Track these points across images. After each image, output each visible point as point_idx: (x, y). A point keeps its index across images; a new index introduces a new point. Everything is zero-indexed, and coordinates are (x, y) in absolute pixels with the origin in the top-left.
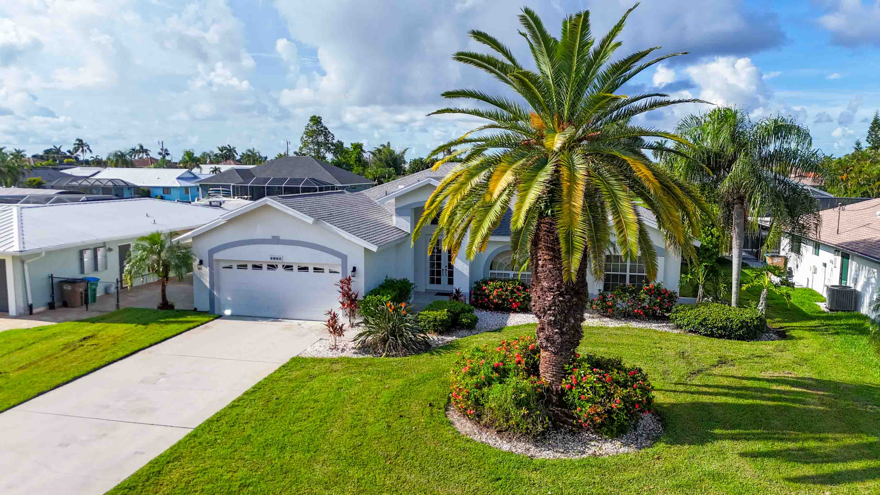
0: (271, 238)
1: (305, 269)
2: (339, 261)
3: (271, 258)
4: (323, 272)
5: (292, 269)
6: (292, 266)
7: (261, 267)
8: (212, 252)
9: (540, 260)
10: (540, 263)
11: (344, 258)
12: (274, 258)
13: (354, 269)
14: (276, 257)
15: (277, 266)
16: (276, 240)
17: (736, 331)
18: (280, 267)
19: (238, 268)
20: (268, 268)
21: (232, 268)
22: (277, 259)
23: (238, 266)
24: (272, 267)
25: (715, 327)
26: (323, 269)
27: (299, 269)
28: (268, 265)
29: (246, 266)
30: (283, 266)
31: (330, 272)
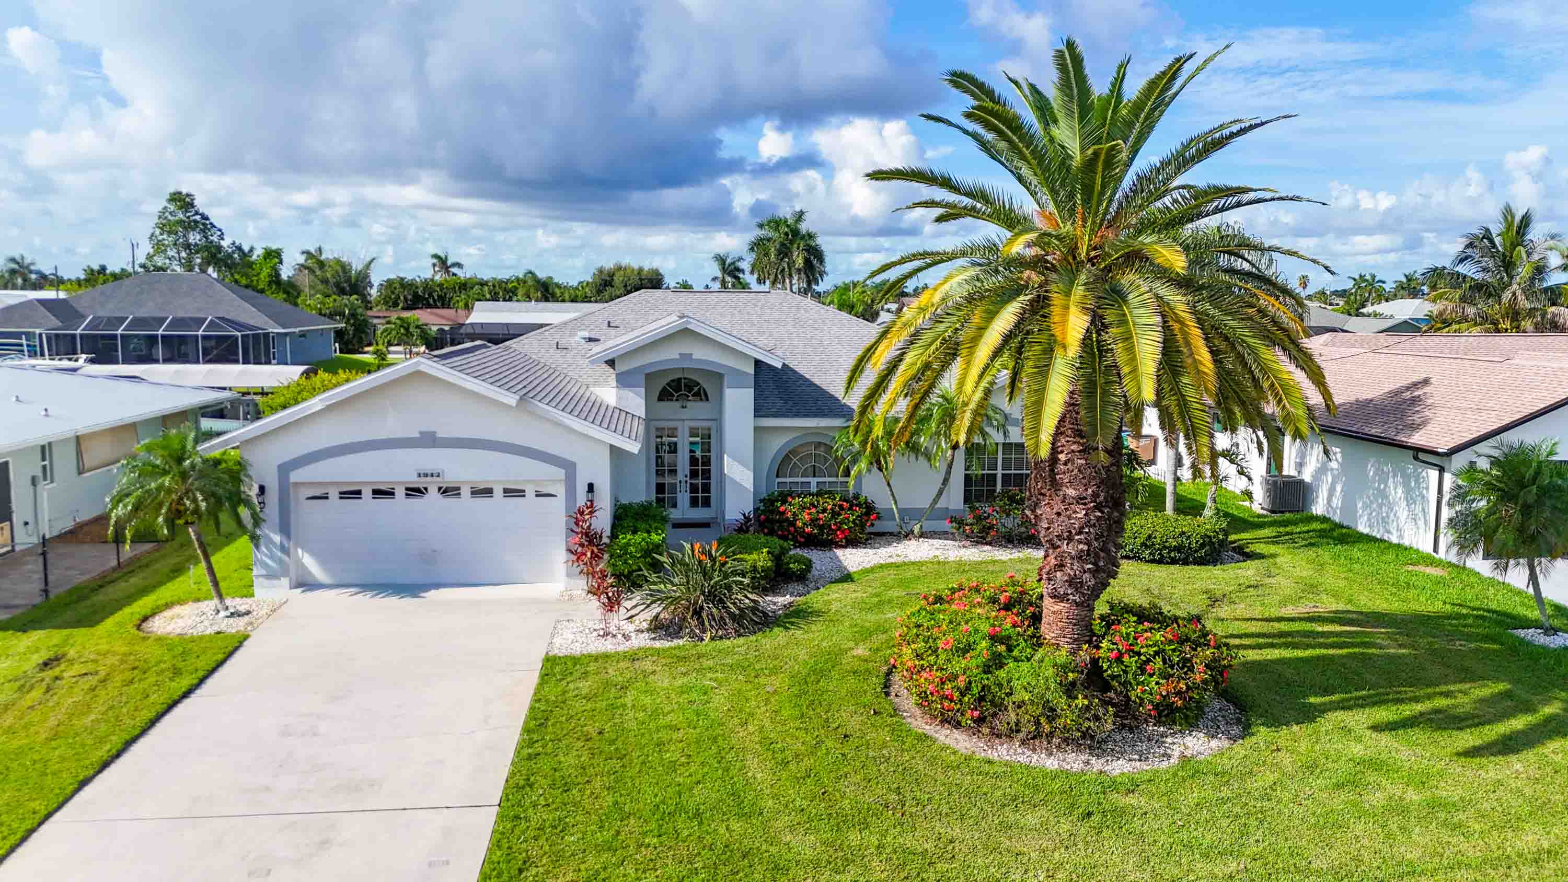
0: (418, 435)
1: (488, 492)
2: (560, 473)
3: (419, 475)
4: (524, 496)
5: (459, 494)
6: (459, 489)
7: (393, 494)
8: (285, 469)
9: (1062, 452)
10: (1062, 457)
11: (569, 467)
12: (426, 475)
13: (591, 488)
14: (429, 472)
15: (426, 489)
16: (429, 440)
17: (1196, 551)
18: (433, 490)
19: (341, 498)
20: (407, 494)
21: (327, 498)
22: (432, 475)
23: (341, 493)
24: (414, 492)
25: (1165, 547)
26: (524, 491)
27: (472, 493)
28: (407, 489)
29: (359, 492)
30: (440, 489)
31: (537, 496)
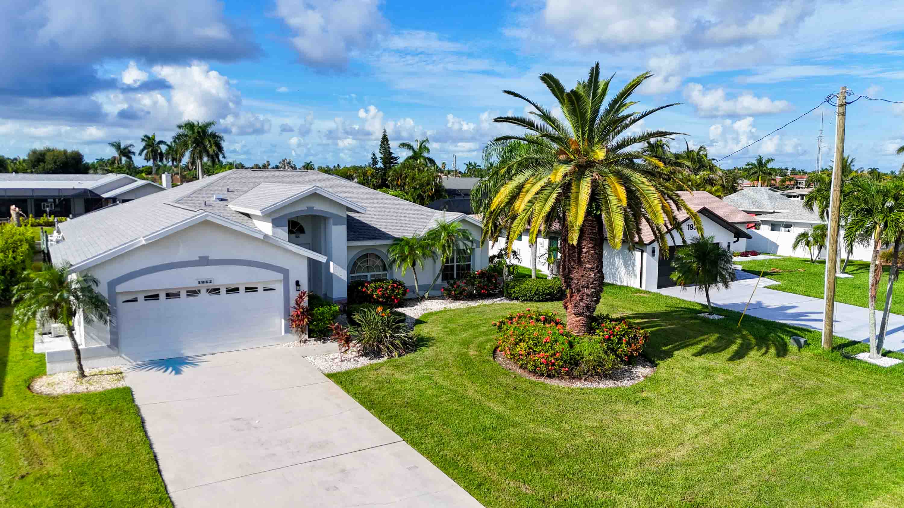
0: (198, 259)
1: (236, 290)
2: (280, 276)
3: (199, 283)
4: (257, 291)
5: (219, 292)
6: (219, 289)
7: (179, 295)
8: (112, 284)
9: (584, 248)
10: (584, 250)
11: (285, 273)
12: (203, 282)
13: (297, 283)
14: (205, 280)
15: (199, 291)
16: (204, 261)
18: (203, 291)
19: (145, 300)
20: (187, 295)
21: (137, 301)
22: (207, 282)
23: (145, 297)
24: (193, 293)
26: (257, 288)
27: (227, 291)
28: (187, 292)
29: (157, 296)
30: (208, 290)
31: (264, 290)
